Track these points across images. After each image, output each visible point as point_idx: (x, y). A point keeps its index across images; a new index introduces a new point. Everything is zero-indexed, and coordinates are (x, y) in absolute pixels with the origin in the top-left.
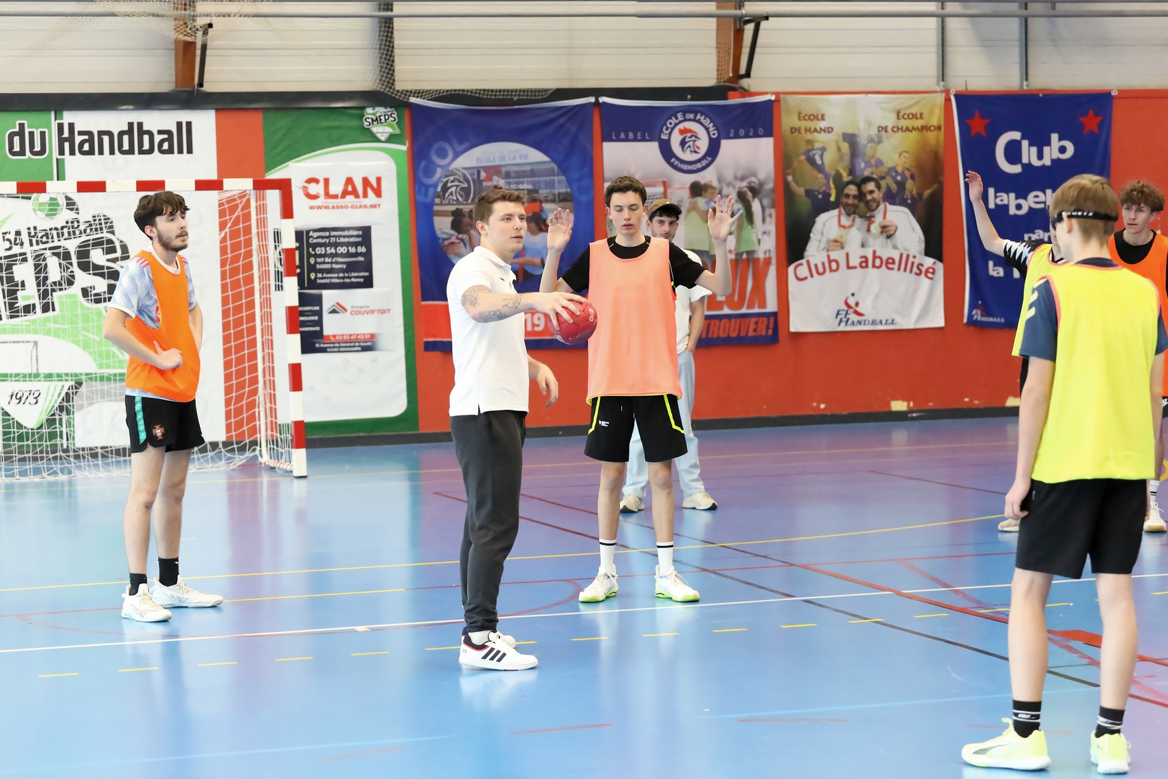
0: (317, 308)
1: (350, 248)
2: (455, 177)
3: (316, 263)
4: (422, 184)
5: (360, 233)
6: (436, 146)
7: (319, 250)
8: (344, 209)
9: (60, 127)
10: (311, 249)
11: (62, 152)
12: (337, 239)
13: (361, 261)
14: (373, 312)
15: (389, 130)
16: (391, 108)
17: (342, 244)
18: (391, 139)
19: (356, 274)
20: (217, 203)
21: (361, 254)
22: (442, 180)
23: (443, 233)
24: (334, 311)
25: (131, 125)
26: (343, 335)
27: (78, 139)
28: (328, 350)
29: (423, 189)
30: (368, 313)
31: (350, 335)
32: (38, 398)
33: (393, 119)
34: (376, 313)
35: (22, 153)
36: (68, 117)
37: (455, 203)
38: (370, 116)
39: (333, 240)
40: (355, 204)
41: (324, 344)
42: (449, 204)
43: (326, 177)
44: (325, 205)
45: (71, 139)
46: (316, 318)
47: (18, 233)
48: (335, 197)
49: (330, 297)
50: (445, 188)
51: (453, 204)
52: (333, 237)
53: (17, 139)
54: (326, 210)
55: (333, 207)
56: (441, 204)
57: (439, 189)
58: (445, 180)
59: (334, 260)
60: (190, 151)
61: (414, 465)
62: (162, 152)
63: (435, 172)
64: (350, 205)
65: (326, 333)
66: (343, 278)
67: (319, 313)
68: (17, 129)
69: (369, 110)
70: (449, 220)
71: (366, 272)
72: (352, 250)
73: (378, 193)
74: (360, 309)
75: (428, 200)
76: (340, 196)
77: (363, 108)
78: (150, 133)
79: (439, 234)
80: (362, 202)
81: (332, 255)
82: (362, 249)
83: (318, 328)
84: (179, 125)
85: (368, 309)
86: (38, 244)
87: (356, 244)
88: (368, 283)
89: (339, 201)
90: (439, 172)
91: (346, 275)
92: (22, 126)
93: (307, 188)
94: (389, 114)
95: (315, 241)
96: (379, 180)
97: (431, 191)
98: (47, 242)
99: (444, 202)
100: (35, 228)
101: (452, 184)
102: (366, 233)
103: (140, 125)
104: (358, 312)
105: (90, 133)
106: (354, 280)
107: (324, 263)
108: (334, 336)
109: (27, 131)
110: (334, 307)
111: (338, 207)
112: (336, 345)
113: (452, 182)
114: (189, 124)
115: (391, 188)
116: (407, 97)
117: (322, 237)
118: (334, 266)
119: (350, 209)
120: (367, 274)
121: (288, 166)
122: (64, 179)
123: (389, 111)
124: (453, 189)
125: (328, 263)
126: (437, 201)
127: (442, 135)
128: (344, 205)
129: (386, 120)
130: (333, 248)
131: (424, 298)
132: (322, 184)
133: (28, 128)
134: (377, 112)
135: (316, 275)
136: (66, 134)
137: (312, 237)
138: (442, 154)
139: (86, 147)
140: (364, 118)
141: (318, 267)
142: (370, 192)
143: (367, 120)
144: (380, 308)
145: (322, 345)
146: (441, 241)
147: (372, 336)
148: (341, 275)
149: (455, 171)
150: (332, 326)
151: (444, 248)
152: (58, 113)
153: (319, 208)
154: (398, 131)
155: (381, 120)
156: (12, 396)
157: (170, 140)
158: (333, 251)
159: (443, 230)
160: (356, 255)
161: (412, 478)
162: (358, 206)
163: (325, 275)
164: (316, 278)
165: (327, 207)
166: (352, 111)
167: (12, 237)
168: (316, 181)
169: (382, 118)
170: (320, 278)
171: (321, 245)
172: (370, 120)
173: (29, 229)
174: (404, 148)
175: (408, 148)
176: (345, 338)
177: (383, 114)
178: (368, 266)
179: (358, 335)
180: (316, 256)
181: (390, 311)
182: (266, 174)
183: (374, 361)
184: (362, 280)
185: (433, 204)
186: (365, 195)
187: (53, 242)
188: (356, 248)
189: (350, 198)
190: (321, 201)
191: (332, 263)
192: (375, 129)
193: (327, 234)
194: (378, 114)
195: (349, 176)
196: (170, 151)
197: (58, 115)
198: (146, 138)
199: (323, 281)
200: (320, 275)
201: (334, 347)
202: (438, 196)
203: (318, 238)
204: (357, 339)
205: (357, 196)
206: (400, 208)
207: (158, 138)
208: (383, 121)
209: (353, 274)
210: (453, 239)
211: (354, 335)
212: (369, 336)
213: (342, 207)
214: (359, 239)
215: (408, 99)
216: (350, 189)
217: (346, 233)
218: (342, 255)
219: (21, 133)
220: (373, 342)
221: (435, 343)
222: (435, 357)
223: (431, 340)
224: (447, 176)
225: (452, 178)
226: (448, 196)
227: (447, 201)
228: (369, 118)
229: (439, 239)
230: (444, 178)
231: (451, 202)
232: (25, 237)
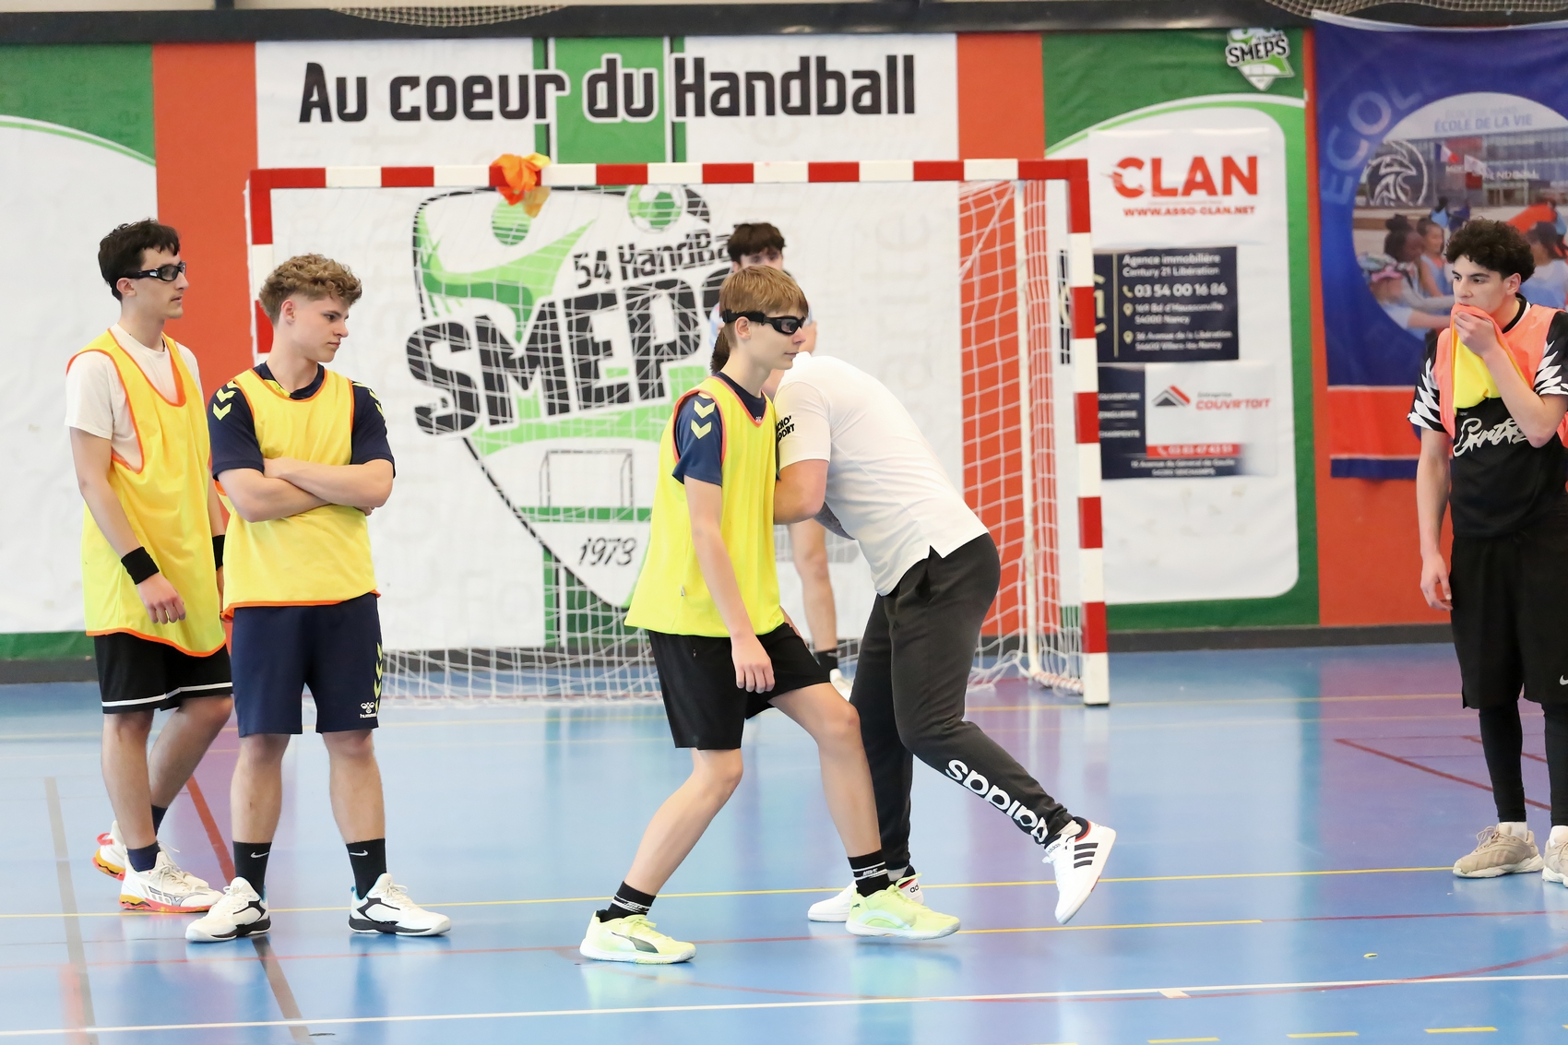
0: (1135, 396)
1: (1197, 286)
2: (1394, 157)
3: (1135, 313)
4: (1332, 170)
5: (1217, 259)
6: (1360, 99)
7: (1141, 291)
8: (1187, 216)
9: (680, 65)
10: (1125, 289)
11: (681, 111)
12: (1175, 270)
13: (1217, 312)
14: (1237, 404)
15: (1273, 70)
16: (1277, 29)
17: (1183, 280)
18: (1278, 86)
19: (1207, 335)
20: (955, 204)
21: (1218, 298)
22: (1370, 162)
23: (1372, 260)
24: (1166, 402)
25: (805, 62)
26: (1181, 447)
27: (711, 87)
28: (1155, 473)
29: (1335, 178)
30: (1228, 407)
31: (1195, 447)
32: (633, 553)
33: (1281, 50)
34: (1243, 405)
35: (611, 111)
36: (694, 47)
37: (1392, 204)
38: (1238, 45)
39: (1166, 271)
40: (1207, 206)
41: (1146, 461)
42: (1382, 207)
43: (1156, 155)
44: (1153, 207)
45: (698, 88)
46: (1133, 414)
47: (602, 256)
48: (1172, 192)
49: (1158, 376)
50: (1375, 177)
51: (1389, 207)
52: (1166, 266)
53: (602, 88)
54: (1156, 218)
55: (1168, 212)
56: (1367, 207)
57: (1364, 179)
58: (1374, 163)
59: (1168, 308)
60: (910, 109)
61: (1310, 686)
62: (859, 109)
63: (1355, 148)
64: (1198, 208)
65: (1152, 439)
66: (1184, 341)
67: (1140, 406)
68: (603, 70)
69: (1237, 35)
70: (1382, 235)
71: (1225, 329)
72: (1202, 290)
73: (1251, 186)
74: (1213, 399)
75: (1343, 199)
76: (1180, 190)
77: (1226, 30)
78: (839, 77)
79: (1362, 262)
80: (1220, 202)
81: (1164, 300)
82: (1221, 289)
83: (1136, 434)
84: (891, 61)
85: (1228, 400)
86: (636, 275)
87: (1208, 280)
88: (1229, 351)
89: (1180, 201)
90: (1364, 148)
91: (1190, 336)
92: (612, 64)
93: (1120, 176)
94: (1274, 40)
95: (1134, 273)
96: (1252, 162)
97: (1349, 182)
98: (652, 272)
99: (1372, 203)
100: (632, 247)
101: (1389, 170)
102: (1227, 260)
103: (821, 61)
104: (1211, 403)
105: (732, 77)
106: (1203, 345)
107: (1150, 313)
108: (1166, 448)
109: (621, 72)
110: (1166, 395)
111: (1176, 212)
112: (1170, 464)
113: (1388, 165)
114: (909, 60)
115: (1273, 176)
116: (1306, 10)
117: (1147, 267)
118: (1169, 320)
119: (1198, 216)
120: (1228, 334)
121: (1086, 136)
122: (684, 160)
123: (1274, 36)
124: (1390, 180)
125: (1157, 314)
126: (1360, 200)
127: (1372, 77)
128: (1187, 207)
129: (1267, 52)
130: (1166, 287)
131: (1333, 380)
132: (1148, 168)
133: (624, 66)
134: (1251, 38)
135: (1135, 336)
136: (689, 78)
137: (1128, 265)
138: (1371, 114)
139: (725, 101)
140: (1227, 49)
141: (1139, 320)
142: (1236, 184)
143: (1234, 52)
144: (1251, 397)
145: (1143, 465)
146: (1365, 274)
147: (1236, 448)
148: (1180, 336)
149: (1394, 145)
150: (1162, 429)
151: (1372, 289)
152: (677, 39)
153: (1143, 212)
154: (1289, 73)
155: (1258, 51)
157: (874, 89)
158: (1166, 291)
159: (1371, 255)
160: (1209, 299)
161: (1306, 712)
162: (1214, 210)
163: (1151, 336)
164: (1134, 341)
165: (1156, 212)
166: (1206, 36)
167: (590, 262)
168: (1134, 163)
169: (1261, 48)
170: (1141, 342)
171: (1143, 281)
172: (1238, 53)
173: (621, 248)
174: (1300, 103)
175: (1308, 104)
176: (1186, 451)
177: (1262, 41)
178: (1230, 320)
179: (1209, 446)
180: (1135, 301)
181: (1271, 404)
182: (1047, 151)
183: (1238, 493)
184: (1218, 346)
185: (1351, 206)
186: (1227, 190)
187: (663, 271)
188: (1209, 287)
189: (1199, 196)
190: (1146, 200)
191: (1164, 314)
192: (1248, 69)
193: (1156, 260)
194: (1254, 42)
195: (1198, 154)
196: (874, 109)
197: (676, 46)
198: (831, 85)
199: (1147, 347)
200: (1141, 336)
201: (1165, 468)
202: (1362, 193)
203: (1139, 267)
204: (1207, 453)
205: (1212, 191)
206: (1290, 214)
207: (852, 85)
208: (1262, 53)
209: (1203, 335)
210: (1389, 271)
211: (1202, 446)
212: (1230, 449)
213: (1184, 212)
214: (1215, 271)
215: (1310, 14)
216: (1199, 178)
217: (1191, 259)
218: (1183, 300)
219: (610, 77)
220: (1237, 460)
221: (1351, 462)
222: (1352, 488)
223: (1344, 456)
224: (1378, 155)
225: (1387, 159)
226: (1381, 192)
227: (1378, 202)
228: (1236, 49)
229: (1362, 270)
230: (1373, 159)
231: (1386, 203)
232: (613, 263)
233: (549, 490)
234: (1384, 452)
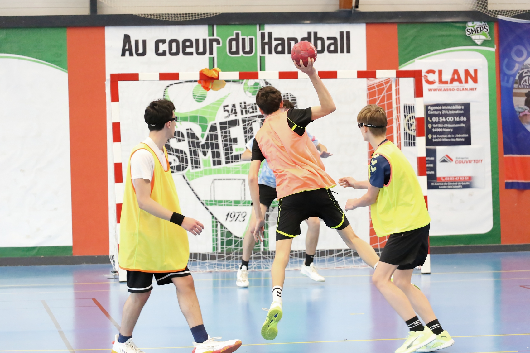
0: (432, 159)
1: (455, 118)
2: (528, 70)
3: (432, 127)
4: (505, 74)
5: (463, 107)
6: (515, 49)
7: (435, 119)
8: (452, 91)
9: (263, 35)
10: (429, 118)
11: (263, 52)
12: (447, 111)
13: (463, 127)
14: (470, 162)
15: (483, 37)
16: (484, 22)
17: (450, 115)
18: (485, 43)
19: (459, 136)
20: (365, 88)
21: (463, 122)
22: (519, 71)
23: (520, 108)
24: (444, 161)
25: (309, 34)
26: (450, 177)
27: (274, 43)
28: (440, 187)
29: (506, 78)
30: (467, 162)
31: (455, 177)
33: (486, 30)
34: (473, 162)
35: (237, 52)
36: (268, 28)
37: (527, 87)
38: (470, 28)
39: (444, 112)
40: (459, 88)
41: (437, 183)
42: (524, 88)
43: (440, 69)
44: (439, 88)
45: (270, 43)
46: (432, 165)
47: (234, 106)
48: (446, 83)
49: (441, 151)
50: (521, 77)
51: (526, 88)
52: (444, 110)
53: (234, 43)
54: (440, 92)
55: (445, 90)
56: (518, 88)
57: (517, 78)
58: (521, 72)
59: (445, 126)
60: (348, 51)
61: (496, 266)
62: (330, 52)
63: (514, 66)
64: (456, 88)
65: (439, 175)
66: (451, 138)
67: (434, 162)
68: (234, 37)
69: (470, 24)
70: (524, 99)
71: (466, 134)
72: (457, 119)
73: (475, 80)
74: (461, 160)
75: (509, 85)
76: (449, 82)
77: (466, 23)
78: (322, 39)
79: (516, 108)
80: (464, 86)
81: (443, 123)
82: (464, 119)
83: (433, 172)
84: (342, 33)
85: (467, 160)
86: (246, 113)
87: (460, 115)
88: (467, 142)
89: (449, 86)
90: (517, 66)
91: (453, 136)
92: (237, 34)
93: (427, 76)
94: (483, 26)
95: (432, 113)
96: (476, 71)
97: (511, 79)
99: (520, 87)
100: (245, 103)
101: (526, 74)
102: (466, 108)
103: (316, 34)
104: (461, 161)
105: (282, 39)
106: (458, 140)
107: (438, 128)
108: (444, 178)
109: (241, 38)
110: (444, 158)
111: (447, 90)
112: (445, 184)
113: (526, 73)
114: (348, 33)
115: (484, 77)
116: (496, 15)
117: (437, 110)
118: (445, 130)
119: (456, 91)
120: (467, 136)
121: (414, 61)
122: (264, 70)
123: (483, 25)
124: (527, 78)
125: (440, 128)
126: (516, 86)
127: (519, 40)
128: (451, 88)
129: (481, 31)
130: (444, 118)
131: (505, 153)
132: (437, 73)
133: (242, 35)
134: (475, 25)
135: (432, 136)
136: (266, 40)
137: (430, 110)
138: (520, 54)
139: (280, 48)
140: (466, 30)
141: (434, 130)
142: (469, 79)
143: (469, 30)
144: (476, 159)
145: (435, 184)
146: (518, 113)
147: (470, 178)
148: (449, 136)
149: (528, 65)
150: (442, 171)
151: (520, 119)
152: (262, 25)
153: (435, 90)
154: (489, 38)
155: (477, 30)
156: (228, 215)
157: (335, 44)
158: (444, 119)
159: (519, 106)
160: (460, 122)
161: (496, 276)
162: (461, 89)
163: (438, 136)
164: (432, 138)
165: (440, 90)
166: (458, 25)
167: (229, 108)
168: (433, 72)
169: (479, 29)
170: (435, 138)
171: (435, 115)
172: (470, 31)
173: (241, 103)
174: (493, 50)
175: (496, 50)
176: (451, 179)
177: (479, 27)
178: (468, 130)
179: (460, 177)
180: (433, 123)
181: (483, 161)
182: (400, 67)
183: (471, 195)
184: (463, 140)
185: (512, 88)
186: (466, 82)
187: (256, 112)
188: (460, 118)
189: (456, 84)
190: (436, 85)
191: (443, 128)
192: (474, 37)
193: (440, 108)
194: (476, 27)
195: (456, 68)
196: (335, 51)
197: (261, 28)
198: (319, 42)
199: (437, 140)
200: (435, 136)
201: (444, 185)
202: (516, 83)
203: (434, 110)
204: (459, 180)
205: (461, 82)
206: (490, 90)
207: (327, 43)
208: (479, 31)
209: (458, 136)
210: (526, 112)
211: (457, 177)
212: (468, 178)
213: (450, 90)
214: (462, 112)
215: (497, 16)
216: (456, 77)
217: (453, 107)
218: (450, 123)
219: (237, 39)
220: (470, 183)
221: (512, 183)
222: (513, 193)
223: (510, 181)
224: (522, 69)
225: (526, 70)
226: (523, 83)
227: (522, 87)
228: (469, 29)
229: (516, 112)
230: (520, 70)
231: (525, 87)
232: (238, 109)
233: (214, 193)
234: (525, 179)
